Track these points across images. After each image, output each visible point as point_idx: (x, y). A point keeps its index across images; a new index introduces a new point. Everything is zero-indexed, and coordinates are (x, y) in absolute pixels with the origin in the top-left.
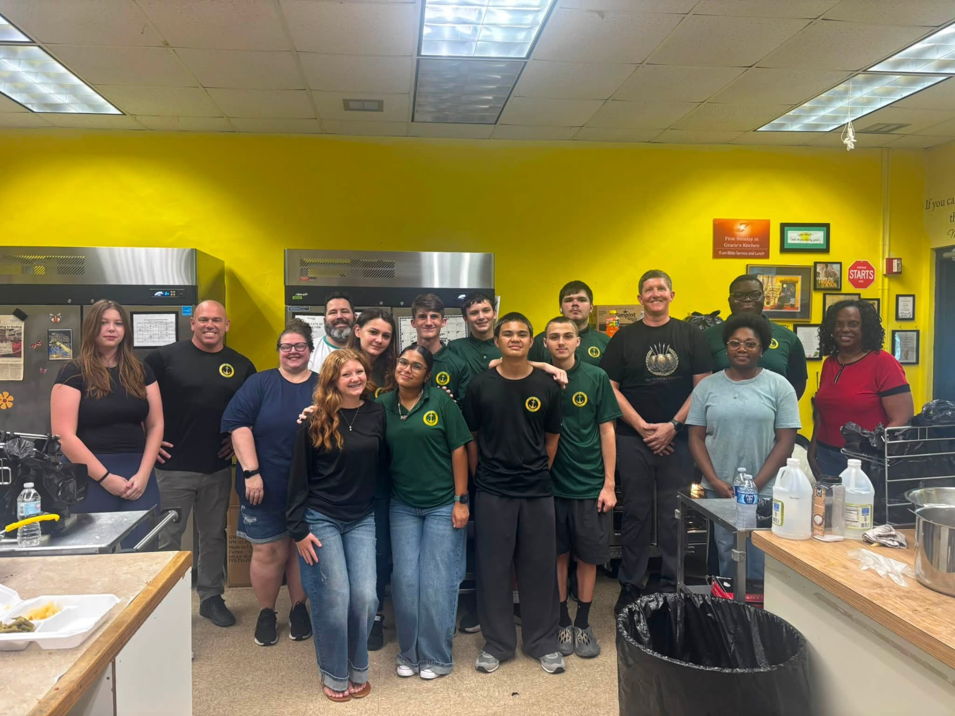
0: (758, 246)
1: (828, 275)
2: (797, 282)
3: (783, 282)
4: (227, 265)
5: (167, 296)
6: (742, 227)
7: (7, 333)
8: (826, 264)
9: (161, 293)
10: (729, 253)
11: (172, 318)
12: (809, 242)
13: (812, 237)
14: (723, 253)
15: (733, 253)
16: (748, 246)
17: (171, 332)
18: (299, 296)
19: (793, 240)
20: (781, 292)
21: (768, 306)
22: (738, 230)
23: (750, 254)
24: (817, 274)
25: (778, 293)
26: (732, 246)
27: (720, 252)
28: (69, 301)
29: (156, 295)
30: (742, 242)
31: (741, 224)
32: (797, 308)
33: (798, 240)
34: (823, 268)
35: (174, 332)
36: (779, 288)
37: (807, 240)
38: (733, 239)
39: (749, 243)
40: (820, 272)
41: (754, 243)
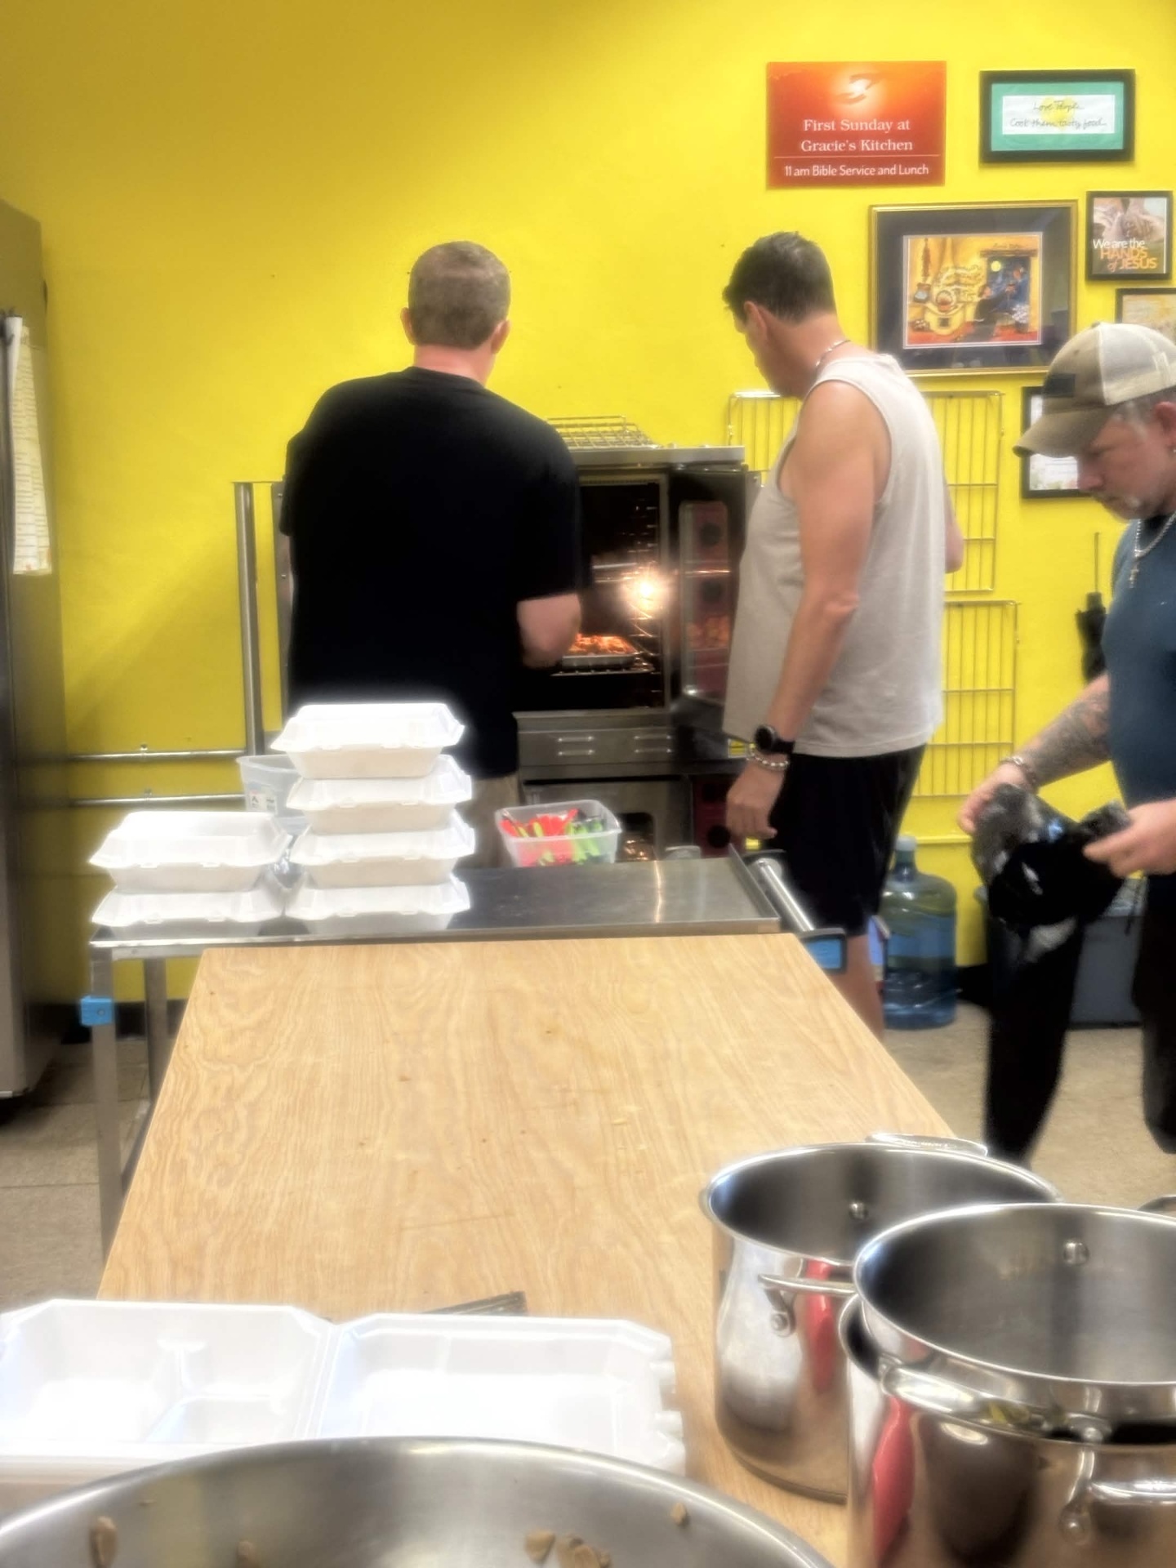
0: (908, 146)
1: (1128, 232)
2: (1032, 253)
3: (991, 255)
6: (858, 88)
8: (1125, 197)
10: (819, 171)
12: (1070, 130)
13: (1079, 115)
14: (799, 172)
15: (830, 171)
16: (876, 146)
19: (1020, 123)
20: (984, 287)
21: (945, 331)
22: (847, 99)
23: (882, 171)
24: (1095, 231)
25: (976, 289)
26: (826, 147)
27: (788, 169)
30: (855, 136)
31: (855, 78)
32: (1033, 336)
33: (1036, 122)
34: (1114, 211)
36: (976, 276)
37: (1063, 123)
38: (829, 126)
39: (879, 136)
40: (1104, 223)
41: (897, 136)
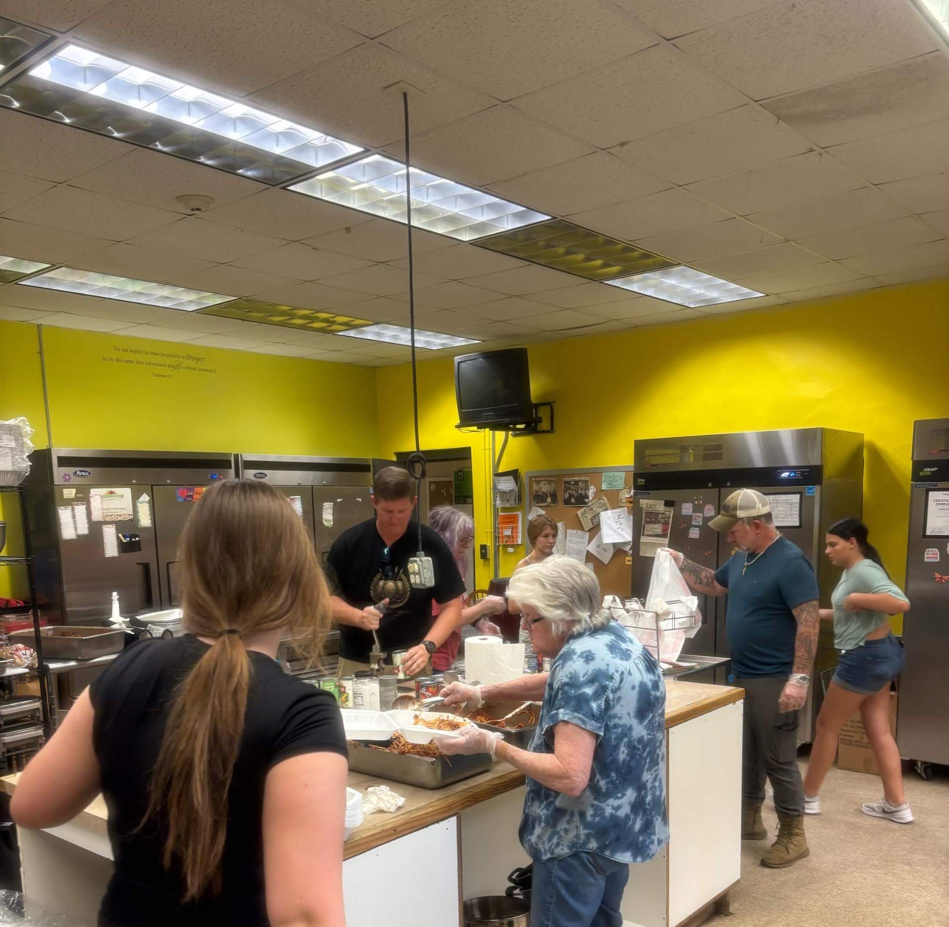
4: (867, 438)
5: (793, 476)
7: (660, 516)
9: (788, 474)
11: (796, 498)
17: (795, 512)
18: (928, 470)
28: (710, 485)
29: (782, 476)
35: (798, 512)
